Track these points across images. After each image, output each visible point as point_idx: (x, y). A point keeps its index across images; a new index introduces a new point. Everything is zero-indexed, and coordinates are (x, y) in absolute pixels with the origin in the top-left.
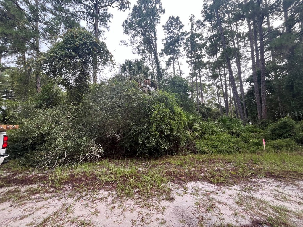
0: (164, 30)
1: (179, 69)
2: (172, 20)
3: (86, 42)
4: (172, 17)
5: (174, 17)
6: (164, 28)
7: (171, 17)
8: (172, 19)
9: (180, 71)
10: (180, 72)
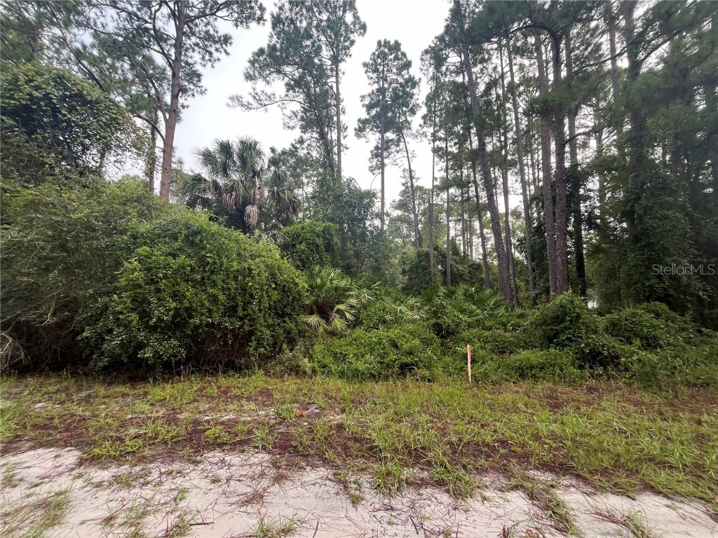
0: (366, 72)
1: (407, 167)
2: (386, 50)
3: (50, 93)
4: (385, 41)
5: (389, 42)
6: (365, 69)
7: (382, 43)
8: (385, 46)
9: (411, 171)
10: (411, 174)
